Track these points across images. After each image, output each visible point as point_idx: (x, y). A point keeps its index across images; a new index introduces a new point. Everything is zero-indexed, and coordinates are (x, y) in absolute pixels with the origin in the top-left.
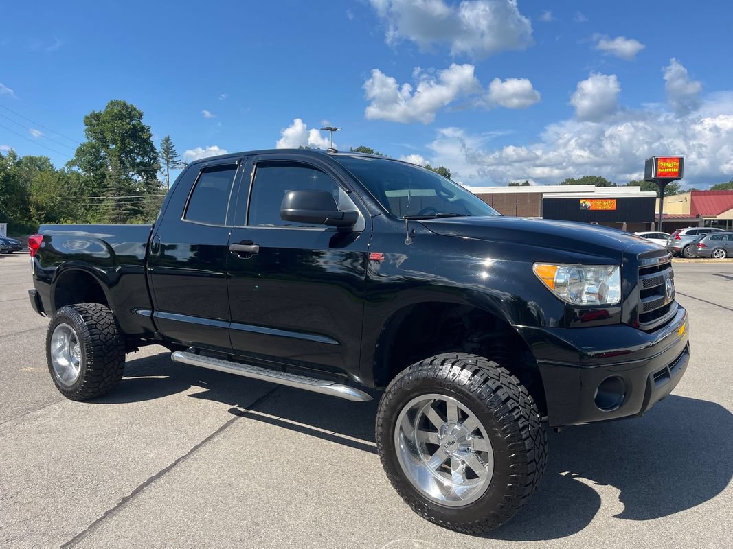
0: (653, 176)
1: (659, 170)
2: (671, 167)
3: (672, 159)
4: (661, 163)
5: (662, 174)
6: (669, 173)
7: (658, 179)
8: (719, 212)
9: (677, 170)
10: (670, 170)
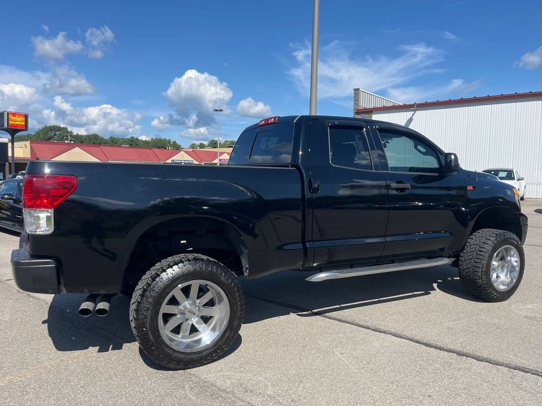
0: (6, 126)
1: (10, 122)
2: (19, 121)
3: (19, 115)
4: (11, 117)
5: (12, 125)
6: (18, 125)
7: (10, 129)
8: (52, 156)
9: (24, 124)
10: (19, 123)
